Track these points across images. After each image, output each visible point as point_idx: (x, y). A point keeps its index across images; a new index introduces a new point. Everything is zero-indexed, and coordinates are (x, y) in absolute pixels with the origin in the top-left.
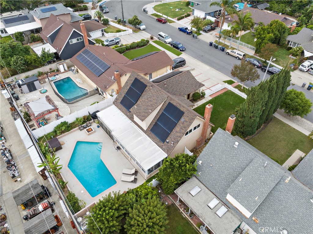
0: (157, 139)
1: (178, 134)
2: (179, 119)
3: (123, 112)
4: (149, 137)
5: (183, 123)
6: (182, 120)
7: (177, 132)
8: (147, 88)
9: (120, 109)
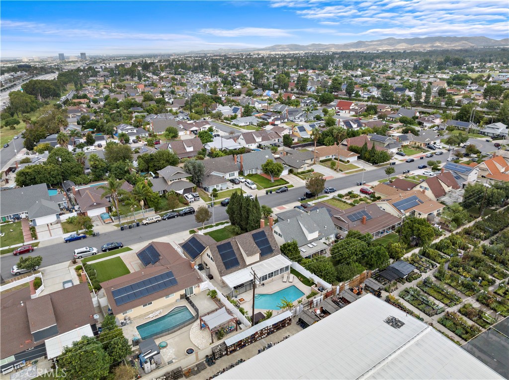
0: (269, 255)
1: (273, 241)
2: (265, 235)
3: (235, 271)
4: (265, 260)
5: (269, 235)
6: (266, 234)
7: (271, 241)
8: (231, 243)
9: (231, 273)
